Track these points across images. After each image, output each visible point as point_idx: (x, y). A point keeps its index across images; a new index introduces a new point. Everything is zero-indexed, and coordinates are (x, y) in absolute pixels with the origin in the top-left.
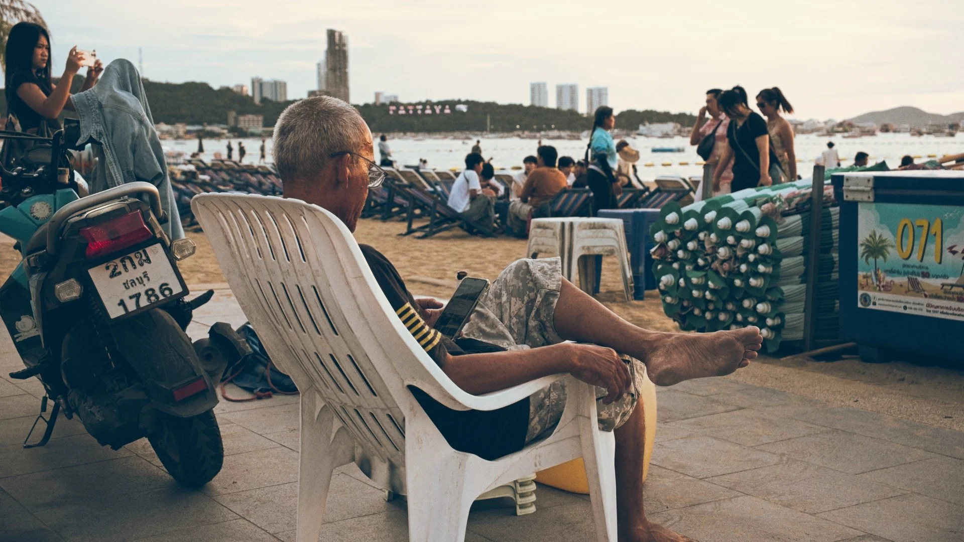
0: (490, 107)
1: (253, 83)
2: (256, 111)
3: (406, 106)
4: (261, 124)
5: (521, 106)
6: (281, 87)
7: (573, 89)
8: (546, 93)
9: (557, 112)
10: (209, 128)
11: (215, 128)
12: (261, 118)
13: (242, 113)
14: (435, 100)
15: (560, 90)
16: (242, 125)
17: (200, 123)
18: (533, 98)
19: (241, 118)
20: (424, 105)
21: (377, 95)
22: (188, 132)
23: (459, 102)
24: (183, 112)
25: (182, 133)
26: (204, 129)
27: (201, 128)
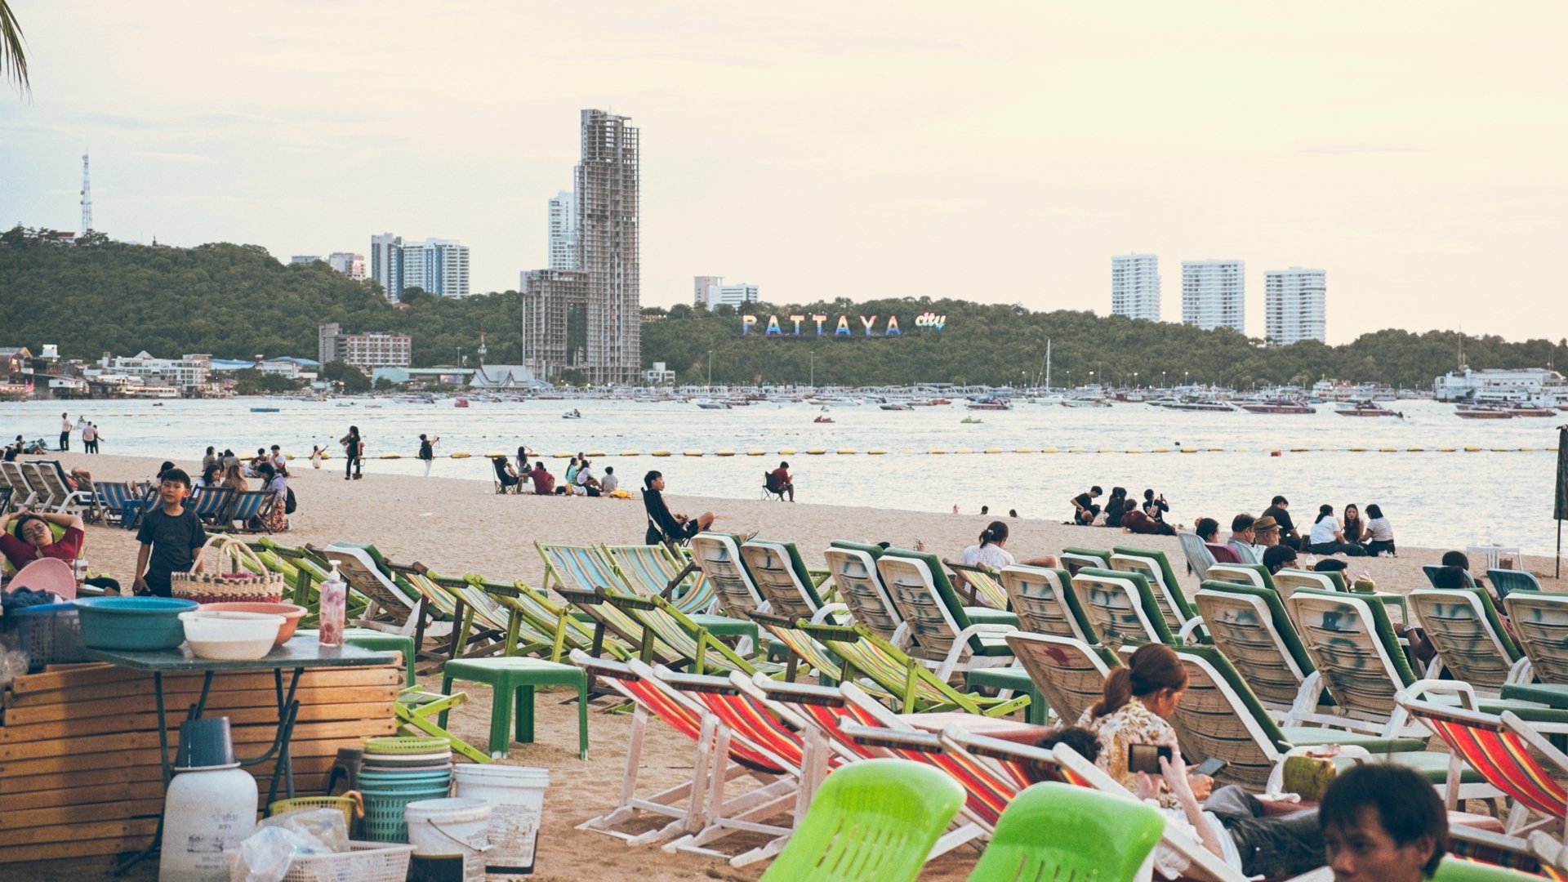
0: (1005, 318)
1: (376, 248)
2: (393, 324)
3: (784, 314)
4: (404, 356)
5: (1090, 315)
6: (452, 258)
7: (1229, 273)
8: (1155, 284)
9: (1186, 334)
10: (268, 367)
11: (288, 368)
12: (405, 342)
13: (354, 328)
14: (859, 299)
15: (1193, 279)
16: (353, 360)
17: (243, 355)
18: (1118, 301)
19: (354, 341)
20: (832, 311)
21: (702, 284)
22: (215, 377)
23: (924, 306)
24: (198, 322)
25: (199, 381)
26: (257, 368)
27: (248, 366)
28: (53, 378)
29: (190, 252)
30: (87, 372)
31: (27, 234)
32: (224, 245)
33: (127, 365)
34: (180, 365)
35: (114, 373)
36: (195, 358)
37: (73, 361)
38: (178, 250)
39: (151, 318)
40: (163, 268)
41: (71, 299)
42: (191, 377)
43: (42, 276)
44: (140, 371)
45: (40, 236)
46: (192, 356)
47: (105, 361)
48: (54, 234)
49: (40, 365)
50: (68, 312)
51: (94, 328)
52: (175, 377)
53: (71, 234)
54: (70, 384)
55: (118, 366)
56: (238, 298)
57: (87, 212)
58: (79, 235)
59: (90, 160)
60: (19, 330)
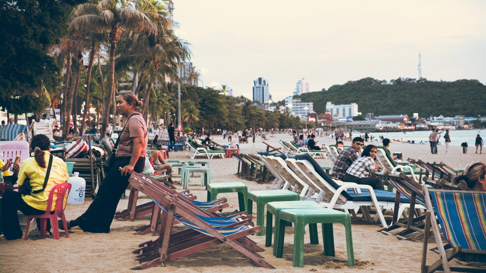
10: (482, 119)
17: (474, 116)
25: (462, 124)
26: (480, 120)
27: (476, 119)
28: (417, 124)
29: (453, 83)
30: (427, 122)
31: (402, 80)
32: (464, 80)
33: (438, 119)
34: (455, 119)
35: (434, 122)
36: (460, 117)
37: (422, 119)
38: (449, 82)
39: (441, 105)
40: (444, 88)
41: (416, 99)
42: (459, 123)
43: (407, 93)
44: (442, 122)
45: (406, 80)
46: (458, 116)
47: (431, 118)
48: (410, 80)
49: (413, 120)
50: (415, 104)
51: (423, 108)
52: (454, 123)
53: (415, 79)
54: (423, 126)
55: (435, 120)
56: (469, 97)
57: (420, 72)
58: (417, 79)
59: (421, 55)
60: (400, 110)
